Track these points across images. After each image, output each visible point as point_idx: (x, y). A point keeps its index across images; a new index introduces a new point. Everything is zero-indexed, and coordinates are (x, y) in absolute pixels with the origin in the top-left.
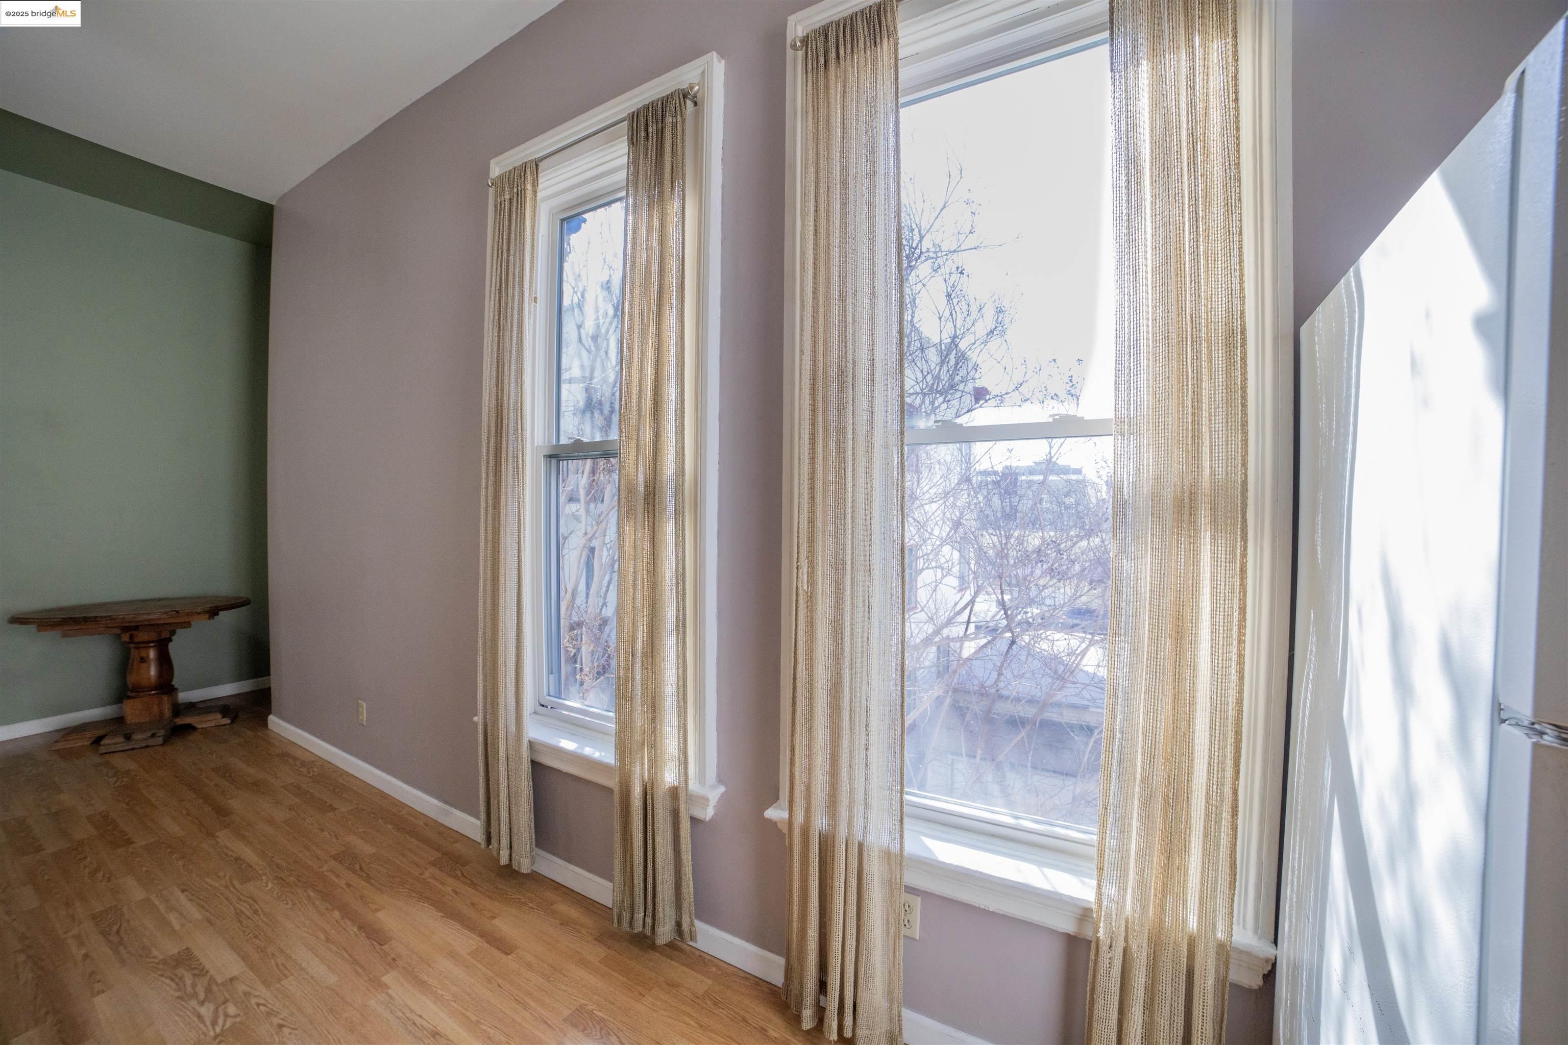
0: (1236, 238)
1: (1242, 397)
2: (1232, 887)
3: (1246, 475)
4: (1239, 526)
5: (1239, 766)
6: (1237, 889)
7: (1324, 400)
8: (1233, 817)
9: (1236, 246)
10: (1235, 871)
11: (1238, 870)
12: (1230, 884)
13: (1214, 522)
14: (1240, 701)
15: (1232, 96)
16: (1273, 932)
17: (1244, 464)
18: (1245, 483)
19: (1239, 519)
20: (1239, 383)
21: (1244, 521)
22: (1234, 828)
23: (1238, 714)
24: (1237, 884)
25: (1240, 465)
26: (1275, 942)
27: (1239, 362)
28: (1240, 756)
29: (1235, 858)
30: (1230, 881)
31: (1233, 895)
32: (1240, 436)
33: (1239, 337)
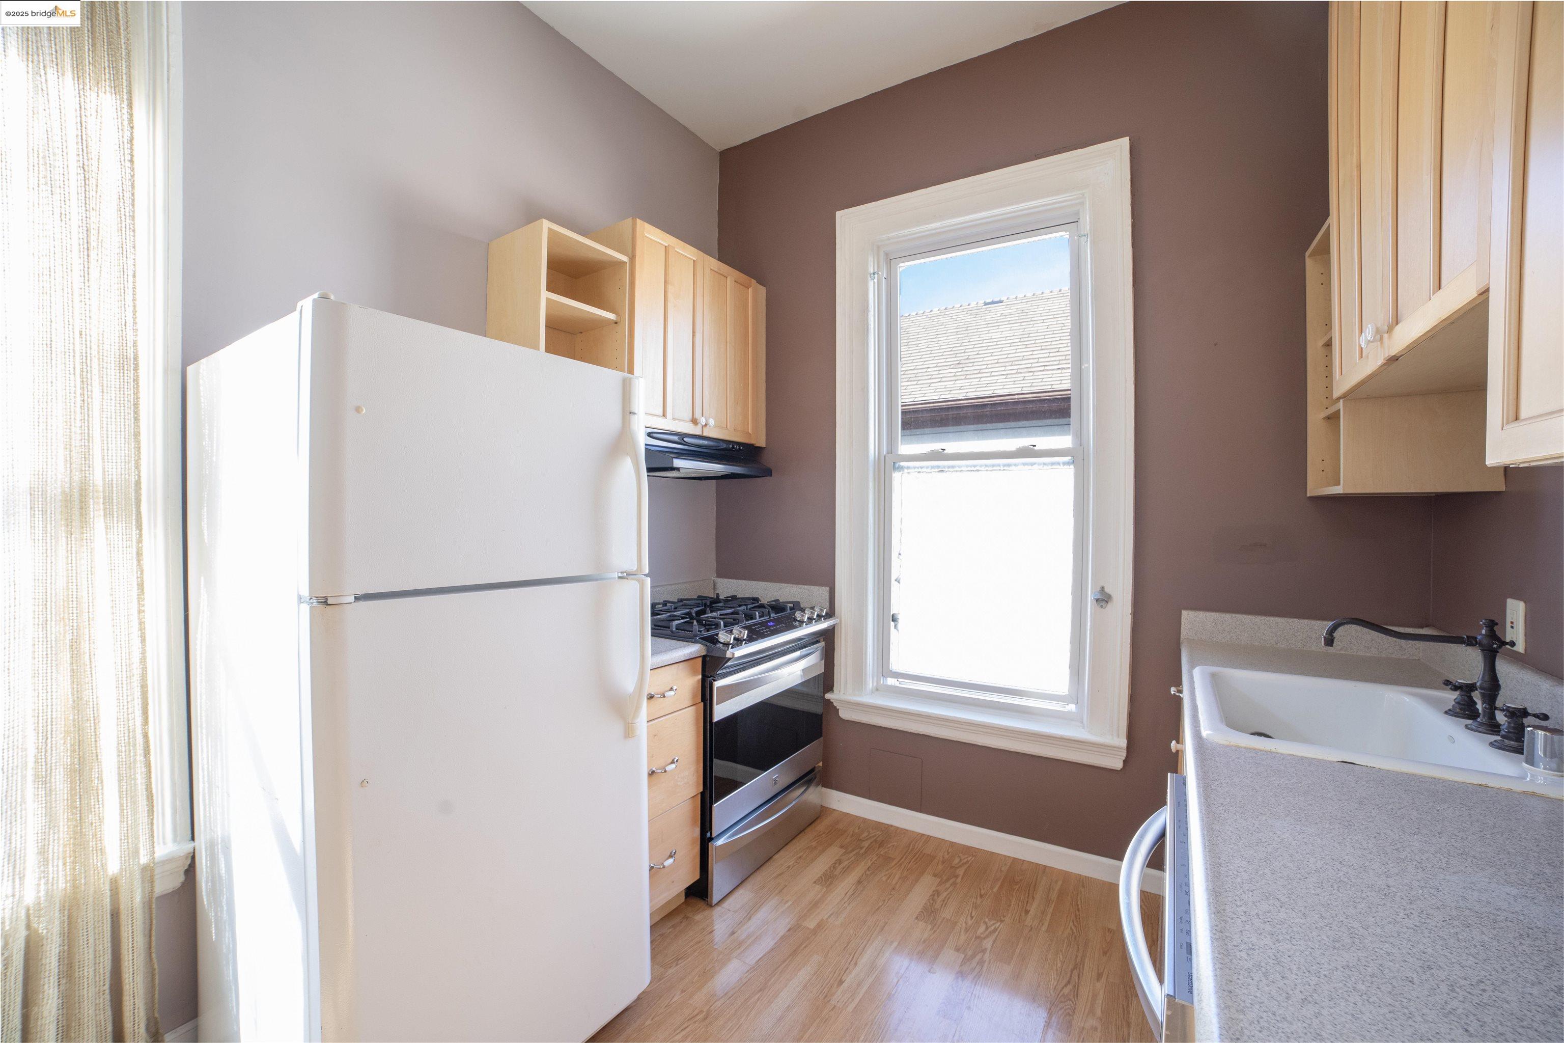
0: (131, 279)
1: (134, 411)
2: (151, 814)
3: (139, 477)
4: (134, 518)
5: (147, 713)
6: (155, 814)
7: (207, 428)
8: (145, 756)
9: (131, 285)
10: (152, 799)
11: (155, 798)
12: (148, 813)
13: (108, 514)
14: (143, 660)
15: (128, 157)
16: (190, 832)
17: (138, 467)
18: (138, 483)
19: (134, 512)
20: (132, 400)
21: (139, 514)
22: (148, 765)
23: (143, 671)
24: (155, 809)
25: (133, 468)
26: (193, 839)
27: (132, 383)
28: (147, 704)
29: (151, 788)
30: (148, 810)
31: (152, 819)
32: (133, 444)
33: (132, 362)
